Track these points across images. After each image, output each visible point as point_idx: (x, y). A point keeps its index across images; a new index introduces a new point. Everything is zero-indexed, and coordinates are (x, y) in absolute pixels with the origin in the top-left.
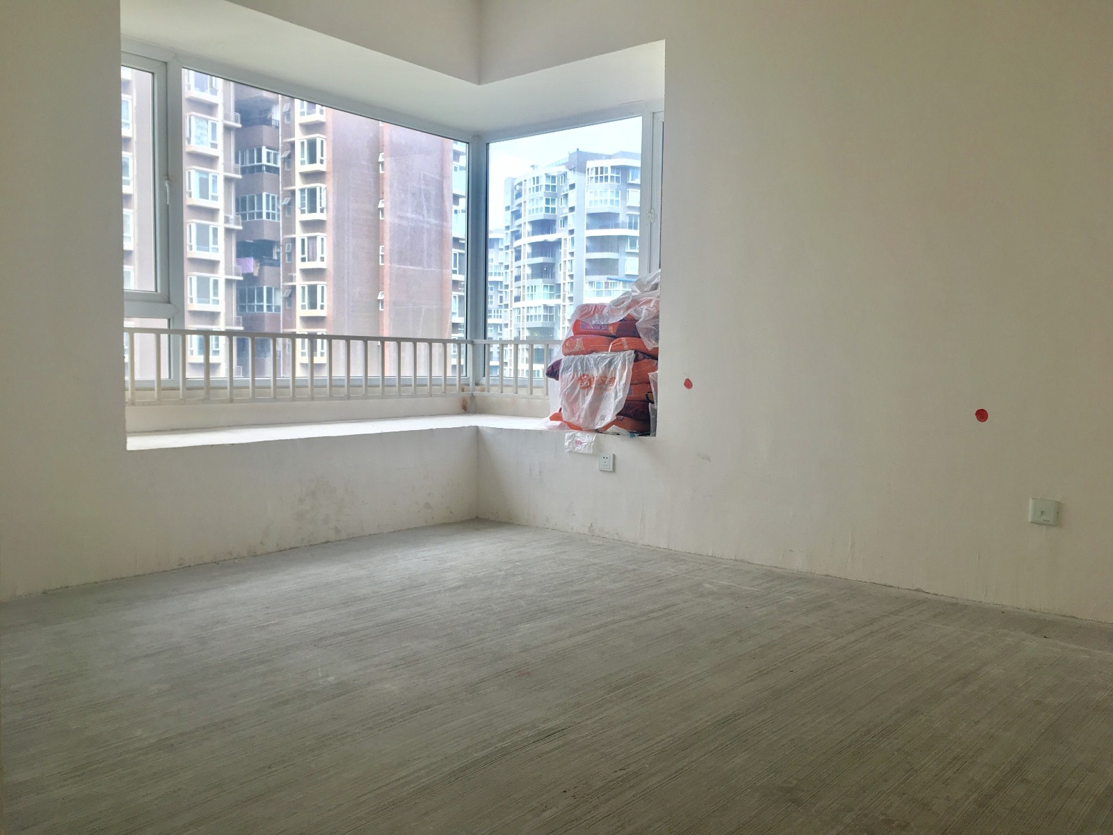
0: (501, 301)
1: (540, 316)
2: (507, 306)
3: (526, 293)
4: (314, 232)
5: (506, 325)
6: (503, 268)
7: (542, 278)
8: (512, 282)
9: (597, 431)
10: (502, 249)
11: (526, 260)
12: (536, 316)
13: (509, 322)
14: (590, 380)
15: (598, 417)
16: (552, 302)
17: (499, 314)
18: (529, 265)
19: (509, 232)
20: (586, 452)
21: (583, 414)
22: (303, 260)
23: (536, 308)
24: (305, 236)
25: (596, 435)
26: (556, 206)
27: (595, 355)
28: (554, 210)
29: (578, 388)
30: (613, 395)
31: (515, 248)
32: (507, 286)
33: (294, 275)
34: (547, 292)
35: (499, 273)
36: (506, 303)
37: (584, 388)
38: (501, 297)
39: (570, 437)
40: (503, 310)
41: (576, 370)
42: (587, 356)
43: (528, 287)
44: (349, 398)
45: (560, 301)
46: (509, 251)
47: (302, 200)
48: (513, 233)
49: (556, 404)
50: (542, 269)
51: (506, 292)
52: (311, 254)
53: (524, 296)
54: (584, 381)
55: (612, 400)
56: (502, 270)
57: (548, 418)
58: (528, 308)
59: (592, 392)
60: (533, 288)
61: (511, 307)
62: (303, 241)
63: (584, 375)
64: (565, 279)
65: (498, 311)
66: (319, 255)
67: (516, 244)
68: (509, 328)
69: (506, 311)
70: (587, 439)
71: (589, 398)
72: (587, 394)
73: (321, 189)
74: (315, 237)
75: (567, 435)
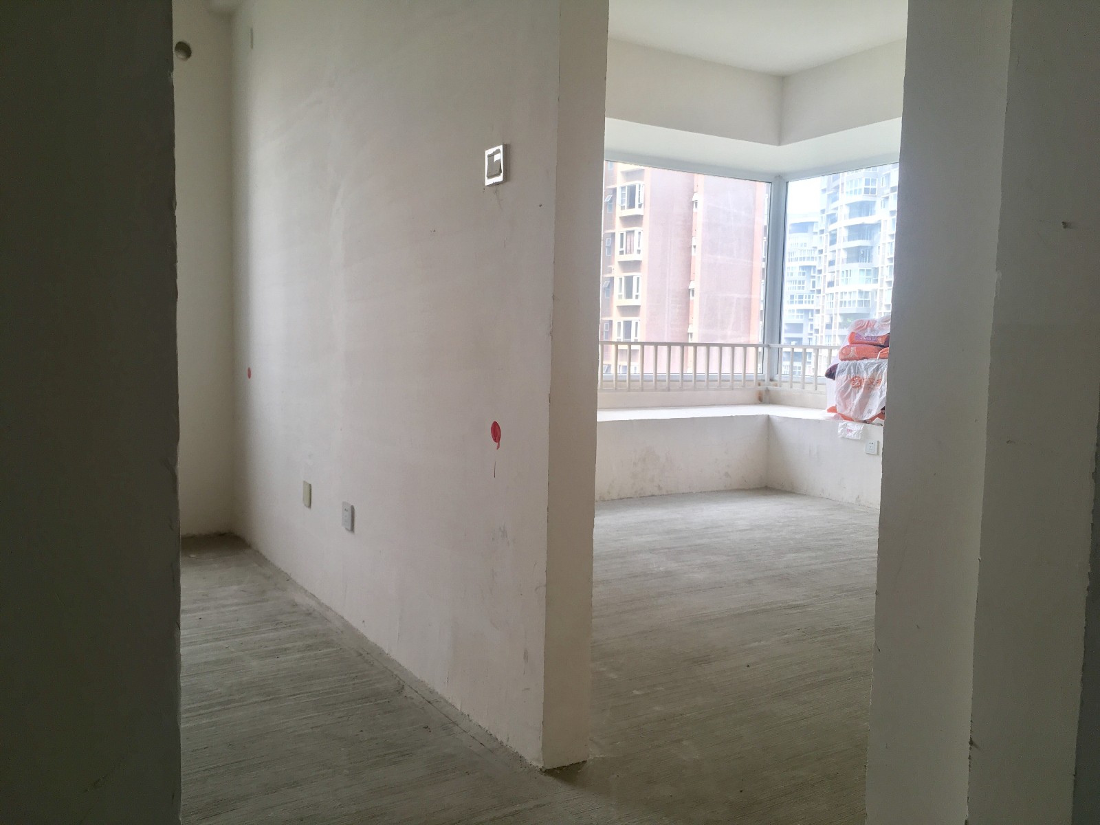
0: (814, 287)
1: (854, 302)
2: (819, 291)
3: (840, 278)
4: (632, 227)
5: (818, 311)
6: (817, 252)
7: (858, 261)
8: (825, 266)
9: (865, 422)
10: (817, 233)
11: (843, 243)
12: (850, 302)
13: (820, 308)
14: (860, 381)
15: (866, 411)
16: (869, 287)
17: (811, 300)
18: (845, 249)
19: (824, 215)
20: (855, 438)
21: (853, 408)
22: (622, 253)
23: (850, 293)
24: (624, 230)
25: (864, 424)
26: (876, 187)
27: (865, 361)
28: (874, 191)
29: (851, 387)
30: (879, 394)
31: (830, 232)
32: (820, 272)
33: (612, 267)
34: (864, 276)
35: (813, 258)
36: (819, 288)
37: (855, 387)
38: (814, 282)
39: (843, 426)
40: (815, 295)
41: (849, 372)
42: (859, 362)
43: (843, 272)
44: (669, 390)
45: (877, 286)
46: (824, 235)
47: (622, 197)
48: (828, 216)
49: (833, 401)
50: (859, 252)
51: (819, 277)
52: (628, 248)
53: (838, 281)
54: (855, 382)
55: (878, 398)
56: (816, 254)
57: (826, 411)
58: (842, 293)
59: (862, 390)
60: (849, 273)
61: (824, 292)
62: (622, 234)
63: (855, 377)
64: (883, 263)
65: (809, 297)
66: (636, 248)
67: (832, 227)
68: (821, 314)
69: (818, 297)
70: (856, 428)
71: (859, 395)
72: (858, 392)
73: (640, 186)
74: (633, 232)
75: (840, 424)
